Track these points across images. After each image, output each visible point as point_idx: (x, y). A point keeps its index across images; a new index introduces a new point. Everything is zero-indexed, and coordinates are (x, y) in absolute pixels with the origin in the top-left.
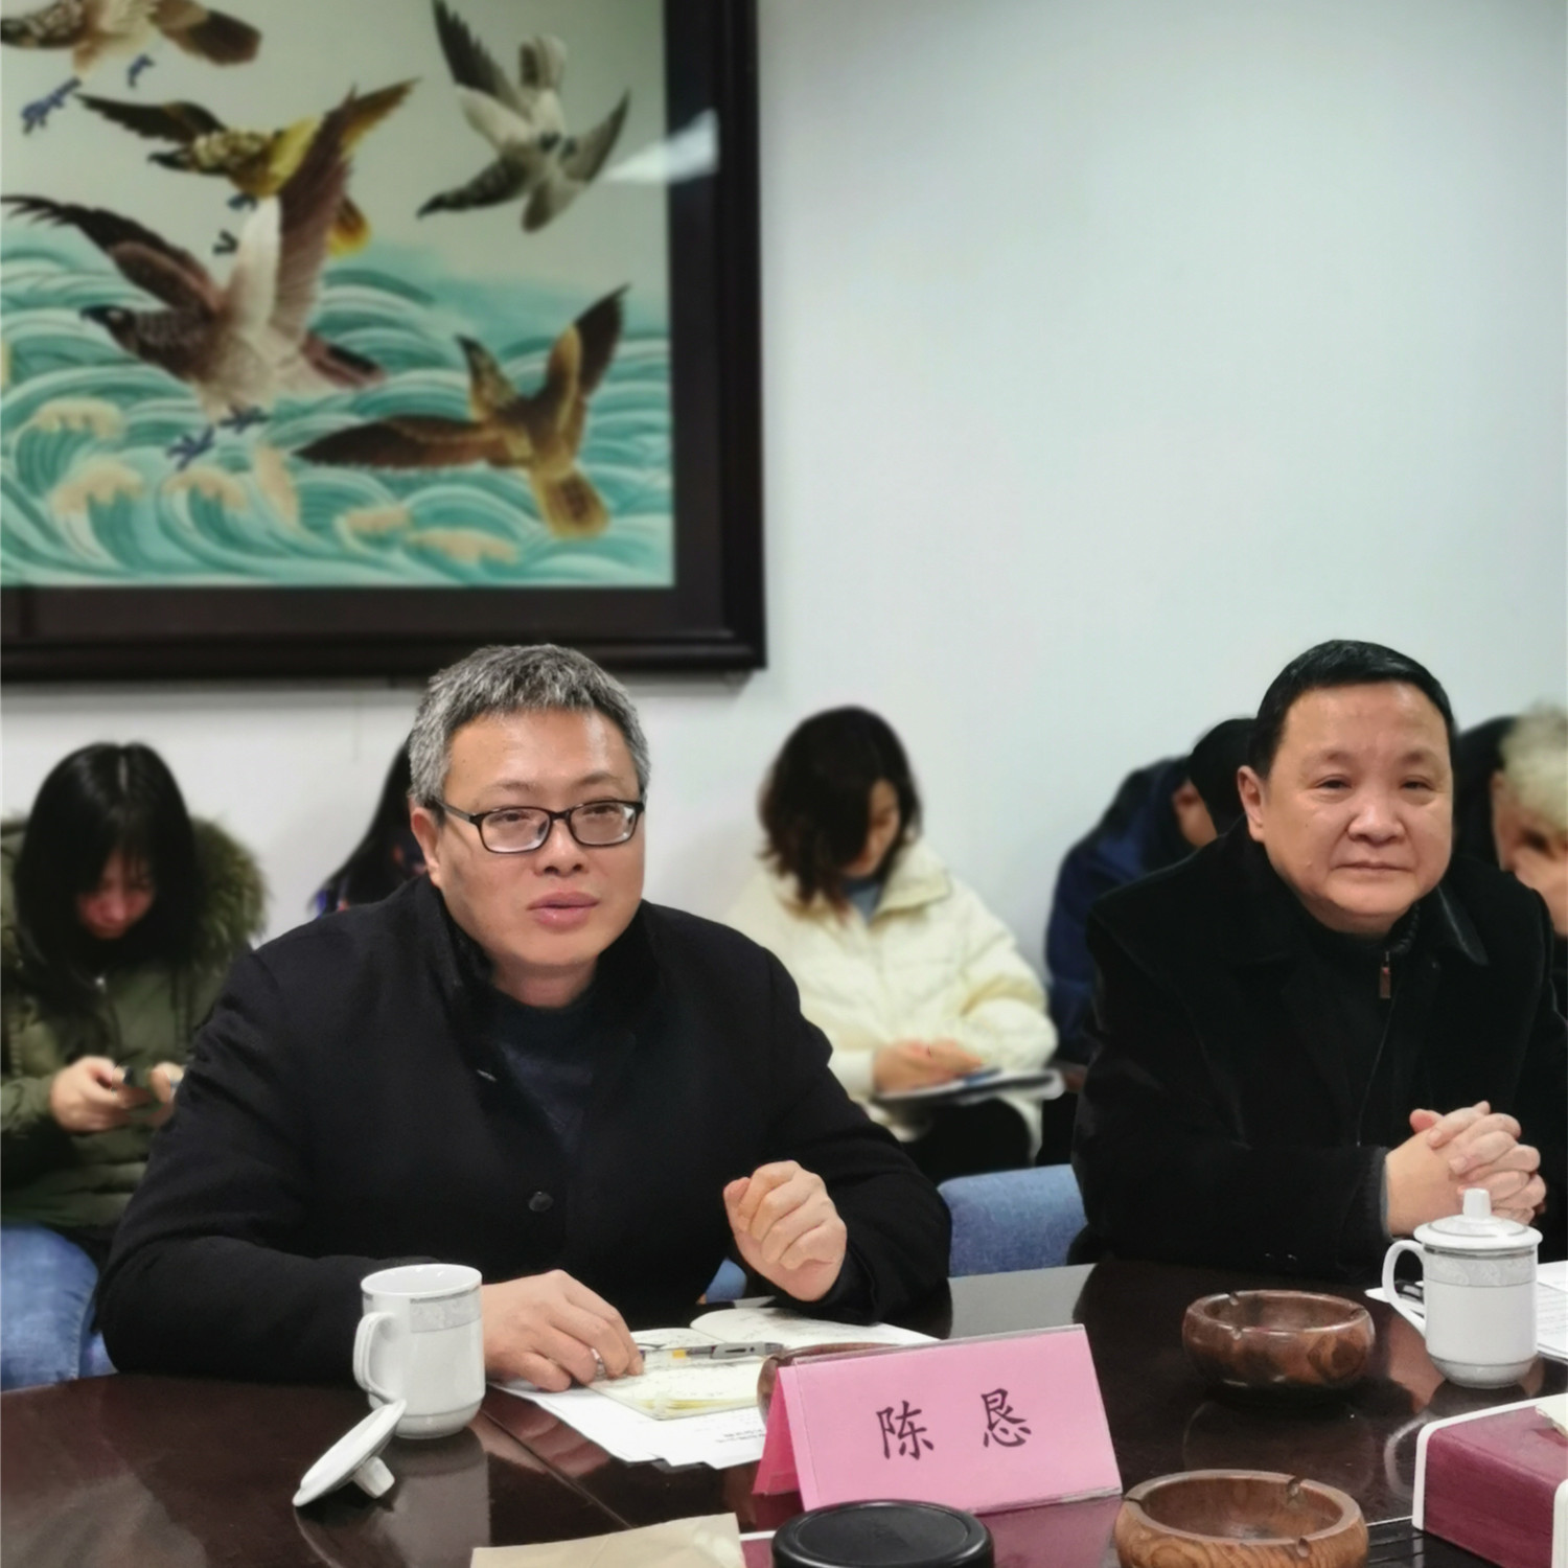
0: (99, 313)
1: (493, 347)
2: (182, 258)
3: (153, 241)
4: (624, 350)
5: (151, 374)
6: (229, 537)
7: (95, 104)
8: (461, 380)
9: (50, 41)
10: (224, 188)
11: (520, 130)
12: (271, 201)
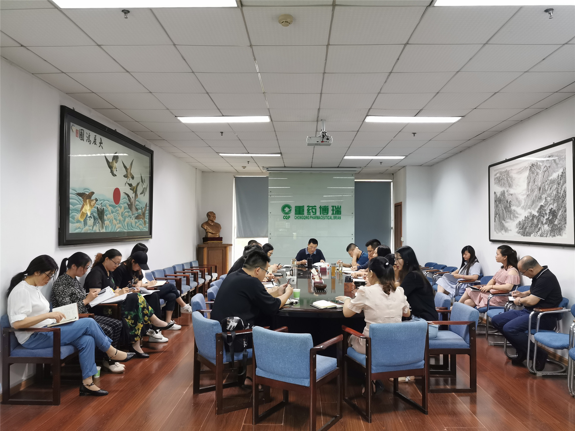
0: (127, 204)
1: (142, 208)
2: (131, 198)
6: (132, 227)
7: (128, 183)
8: (141, 211)
9: (126, 177)
11: (144, 187)
12: (134, 193)
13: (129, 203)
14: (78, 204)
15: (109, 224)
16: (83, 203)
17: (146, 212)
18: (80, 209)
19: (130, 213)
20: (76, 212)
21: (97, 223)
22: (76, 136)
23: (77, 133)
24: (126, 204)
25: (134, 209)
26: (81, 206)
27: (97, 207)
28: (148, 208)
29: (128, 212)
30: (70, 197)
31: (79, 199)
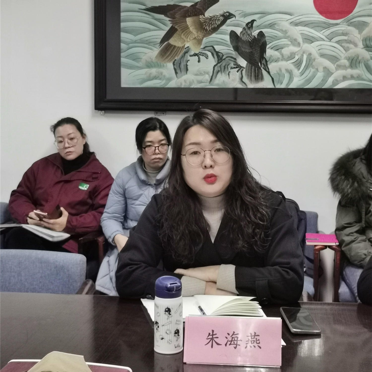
16: (172, 27)
18: (159, 40)
20: (145, 45)
26: (162, 34)
27: (233, 31)
30: (122, 18)
31: (156, 19)
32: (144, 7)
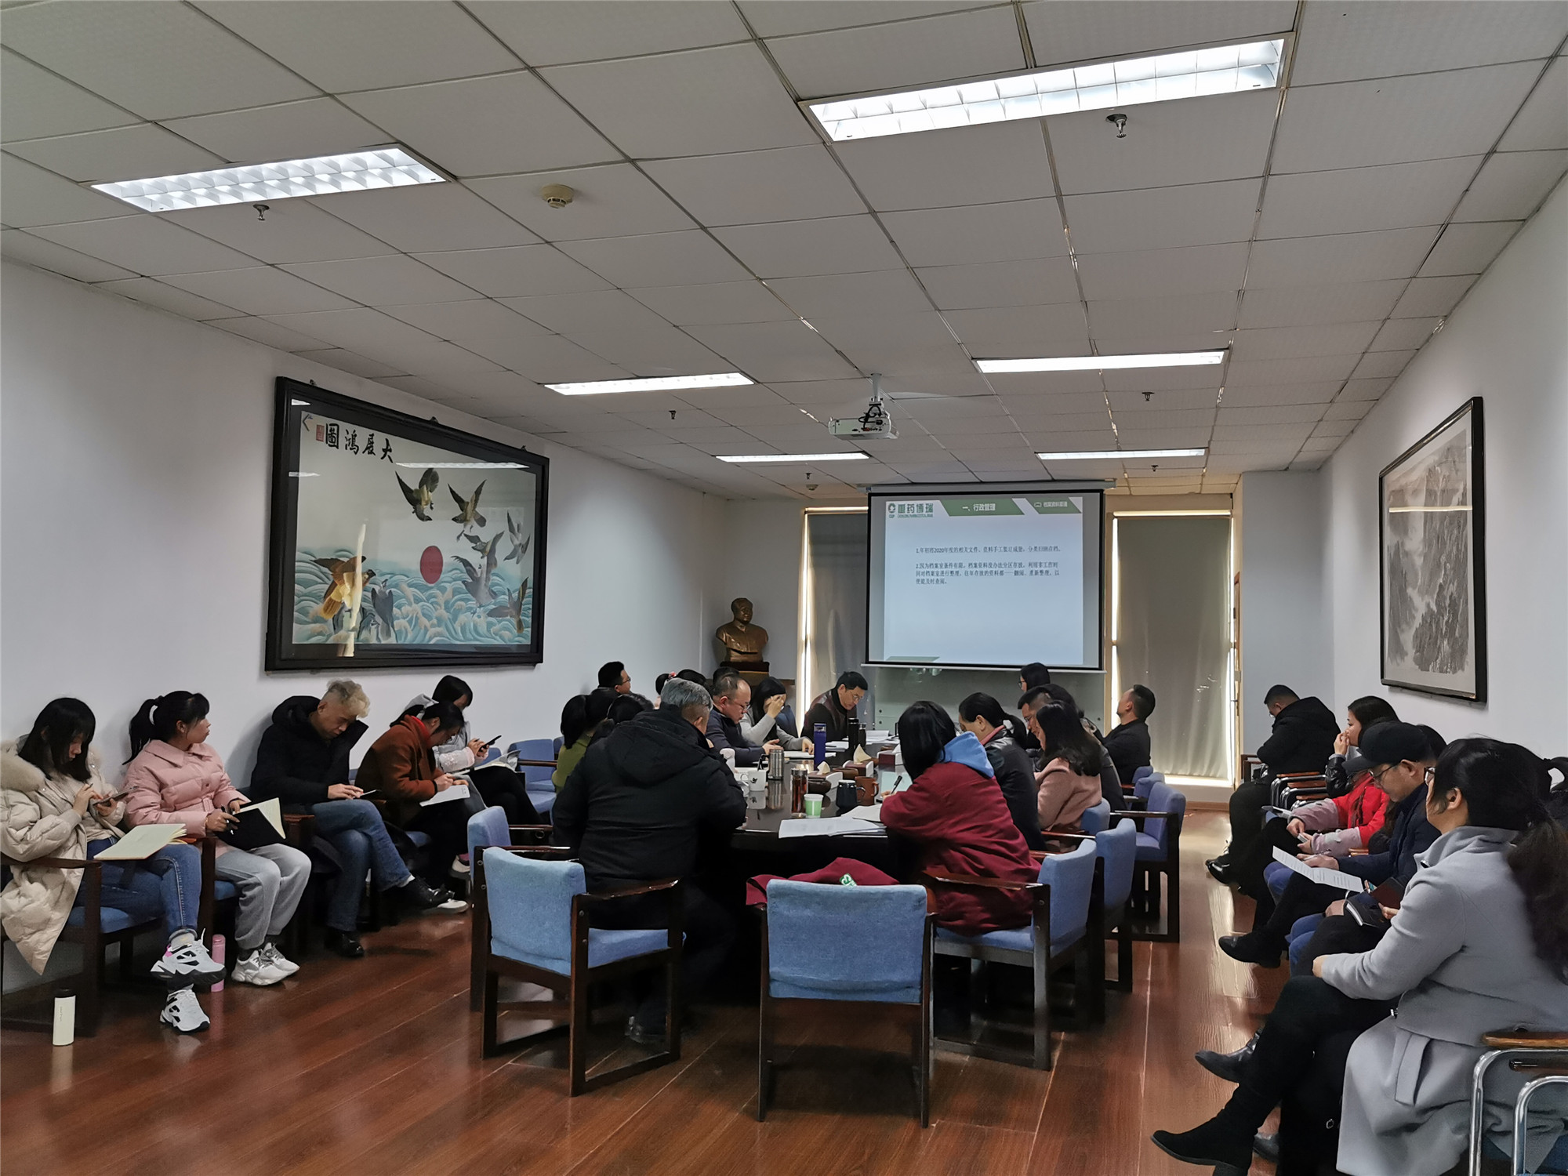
0: (463, 582)
1: (511, 591)
2: (474, 570)
3: (471, 565)
4: (528, 591)
5: (469, 596)
6: (479, 634)
7: (466, 535)
8: (507, 598)
9: (461, 522)
10: (480, 554)
11: (517, 542)
12: (486, 558)
13: (470, 581)
14: (317, 583)
15: (407, 624)
16: (333, 582)
17: (525, 600)
18: (323, 594)
19: (473, 603)
20: (313, 599)
21: (372, 625)
22: (317, 440)
23: (318, 432)
24: (460, 582)
25: (483, 592)
26: (326, 587)
27: (373, 589)
28: (529, 591)
29: (466, 600)
30: (296, 569)
31: (322, 572)
32: (313, 559)
